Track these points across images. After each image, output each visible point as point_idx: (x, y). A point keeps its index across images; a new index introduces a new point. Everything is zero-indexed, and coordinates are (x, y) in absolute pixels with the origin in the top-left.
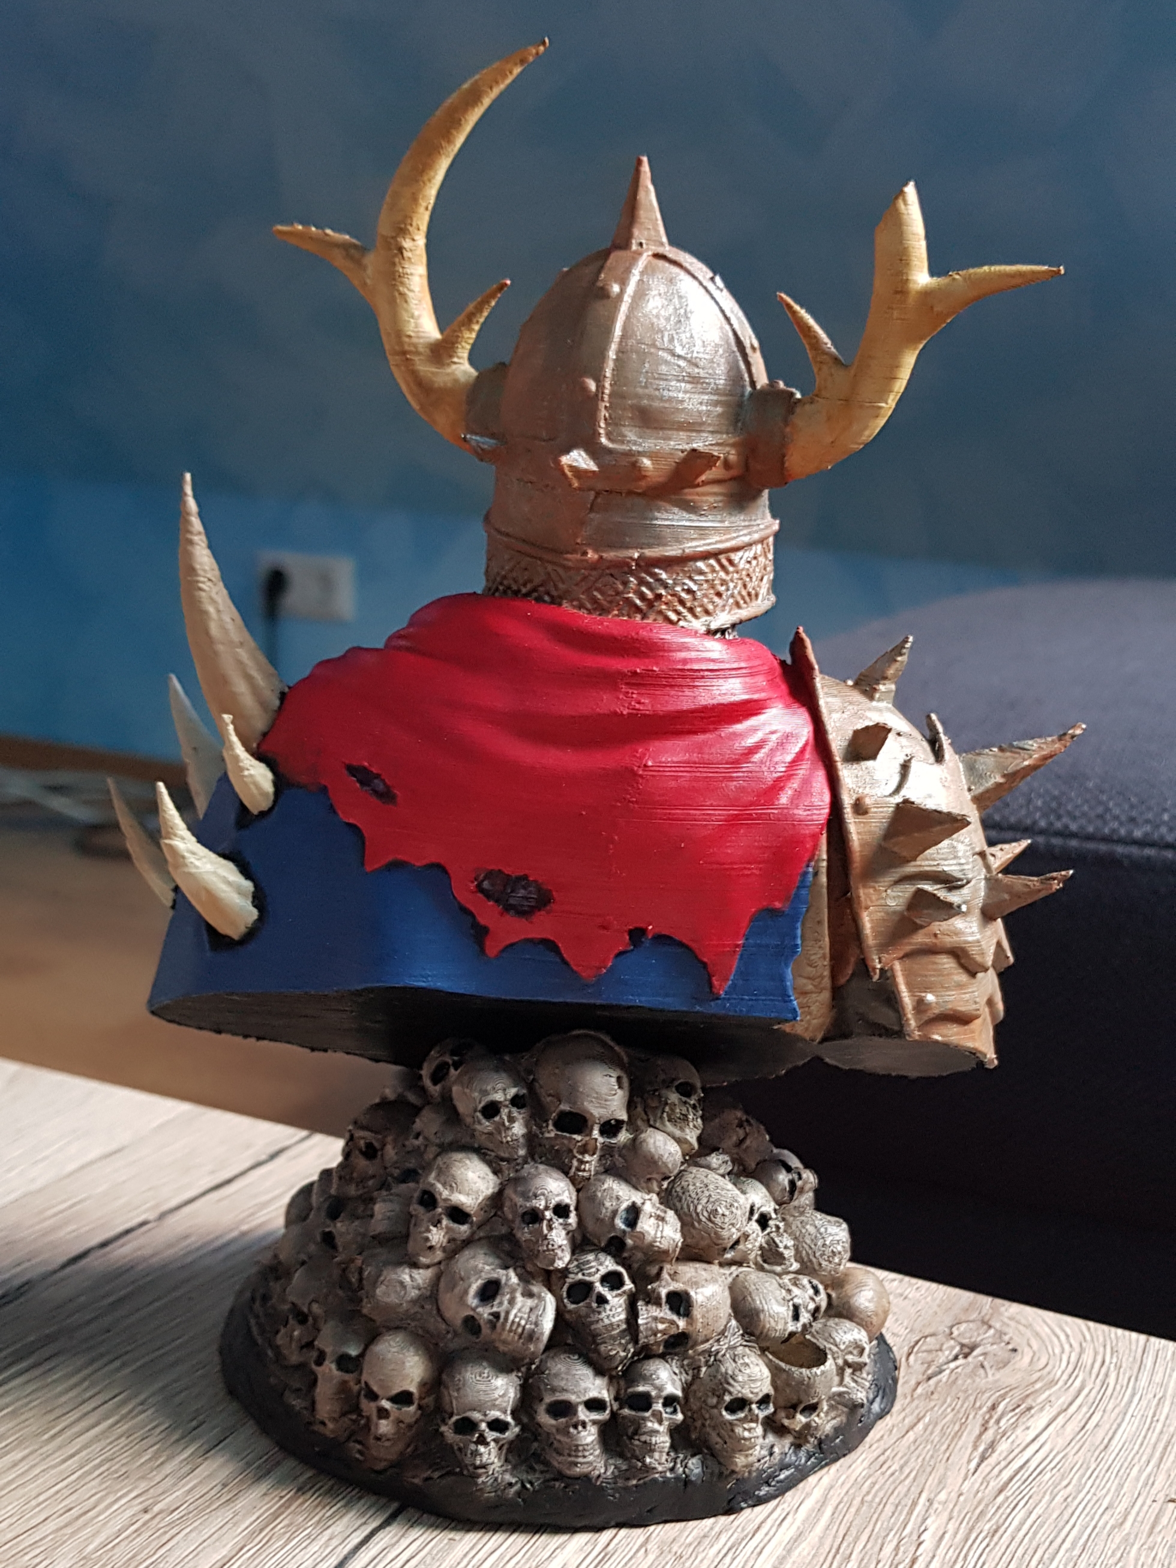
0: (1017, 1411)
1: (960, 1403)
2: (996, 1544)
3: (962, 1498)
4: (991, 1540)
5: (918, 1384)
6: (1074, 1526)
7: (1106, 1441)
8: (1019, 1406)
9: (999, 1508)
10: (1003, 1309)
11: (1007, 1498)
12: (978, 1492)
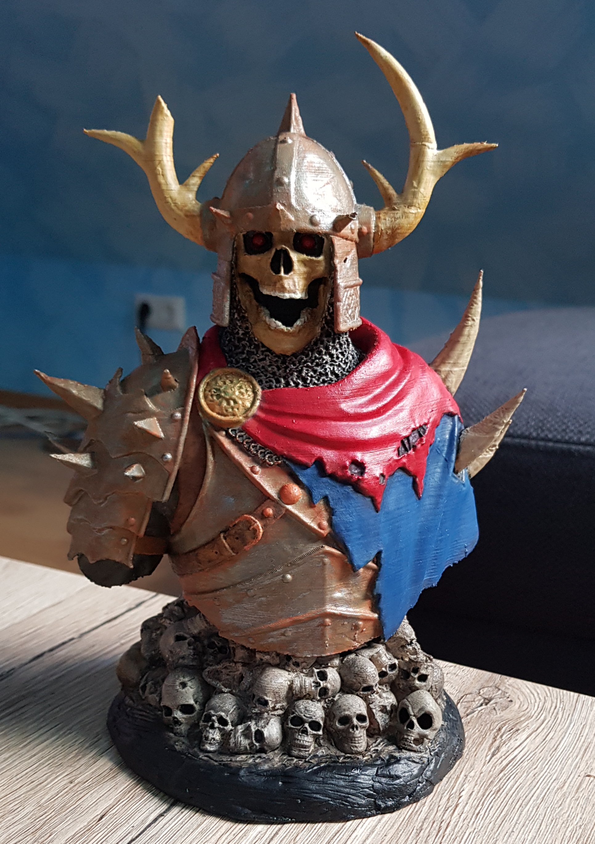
0: (511, 731)
1: (483, 727)
2: (499, 797)
3: (482, 775)
4: (496, 796)
6: (538, 789)
7: (556, 746)
8: (512, 729)
9: (500, 779)
10: (506, 681)
11: (505, 775)
12: (490, 771)
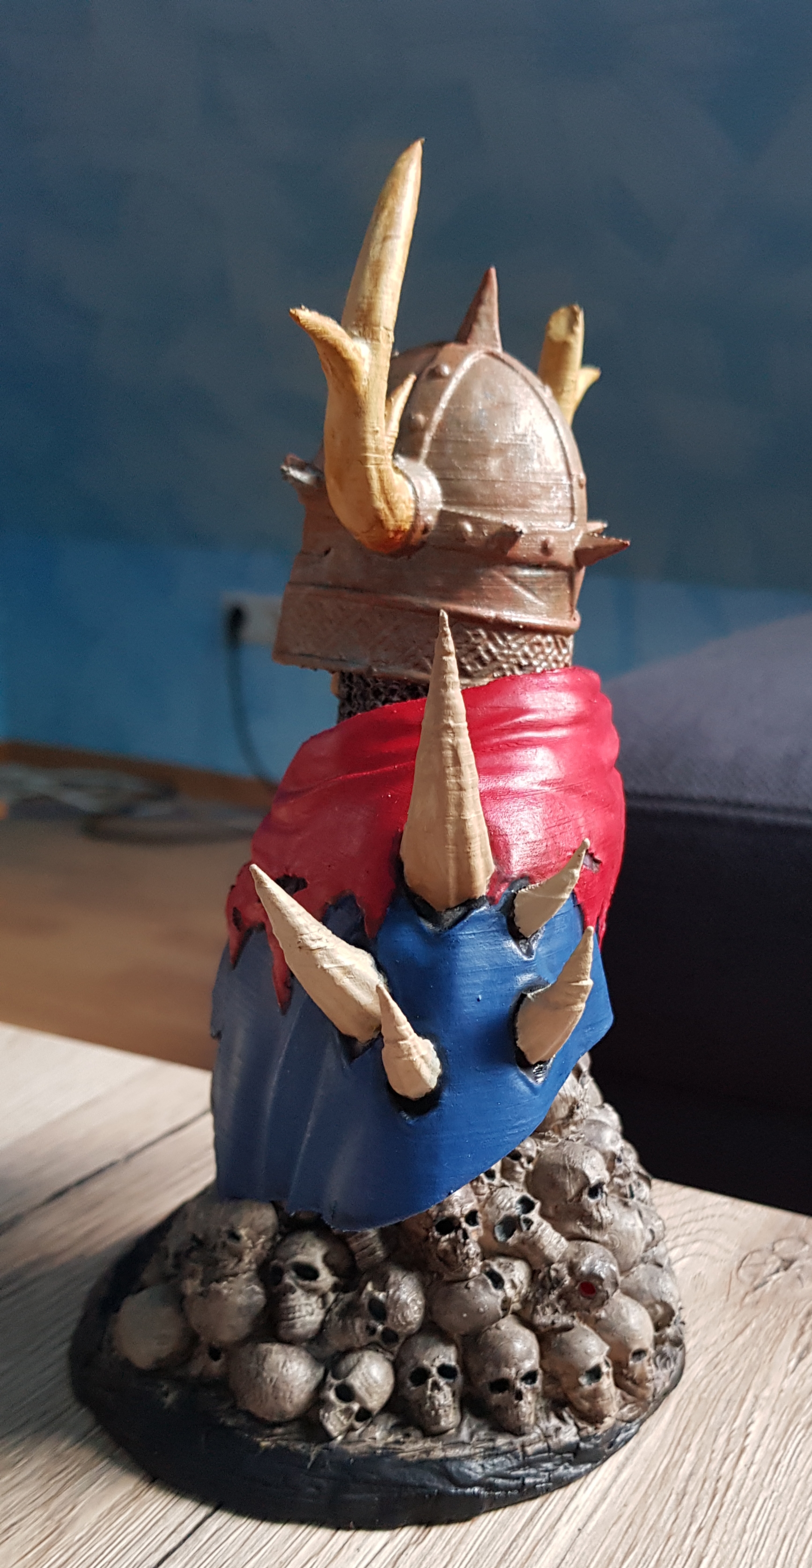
1: (780, 1311)
3: (783, 1394)
4: (806, 1432)
5: (746, 1294)
12: (795, 1389)
